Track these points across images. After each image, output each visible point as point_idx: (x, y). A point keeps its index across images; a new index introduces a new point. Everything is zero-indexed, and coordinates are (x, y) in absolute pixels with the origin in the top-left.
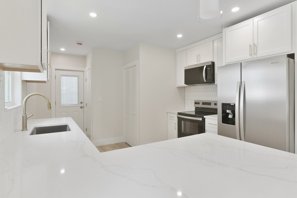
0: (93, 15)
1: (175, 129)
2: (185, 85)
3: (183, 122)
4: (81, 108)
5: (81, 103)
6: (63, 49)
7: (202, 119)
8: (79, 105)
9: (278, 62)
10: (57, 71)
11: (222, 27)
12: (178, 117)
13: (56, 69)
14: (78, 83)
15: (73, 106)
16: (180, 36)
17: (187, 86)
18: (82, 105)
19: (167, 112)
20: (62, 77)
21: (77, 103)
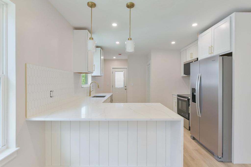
0: (118, 43)
1: (176, 106)
2: (184, 75)
3: (180, 101)
4: (126, 89)
5: (126, 87)
6: (114, 58)
7: (188, 99)
8: (124, 88)
9: (215, 60)
10: (113, 69)
11: (198, 34)
12: (177, 98)
13: (113, 68)
14: (124, 75)
15: (121, 88)
16: (173, 43)
17: (186, 76)
18: (126, 88)
19: (173, 95)
20: (116, 72)
21: (123, 87)
